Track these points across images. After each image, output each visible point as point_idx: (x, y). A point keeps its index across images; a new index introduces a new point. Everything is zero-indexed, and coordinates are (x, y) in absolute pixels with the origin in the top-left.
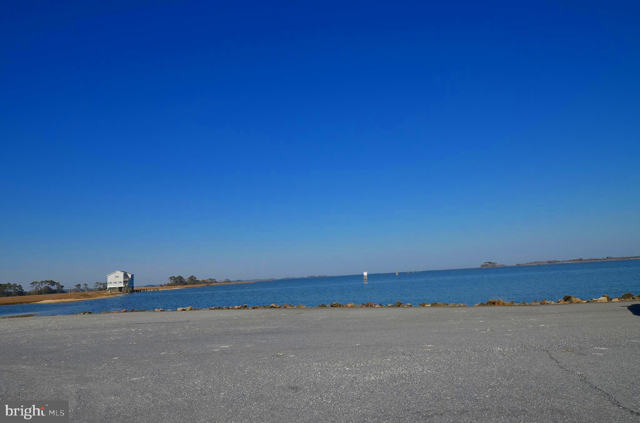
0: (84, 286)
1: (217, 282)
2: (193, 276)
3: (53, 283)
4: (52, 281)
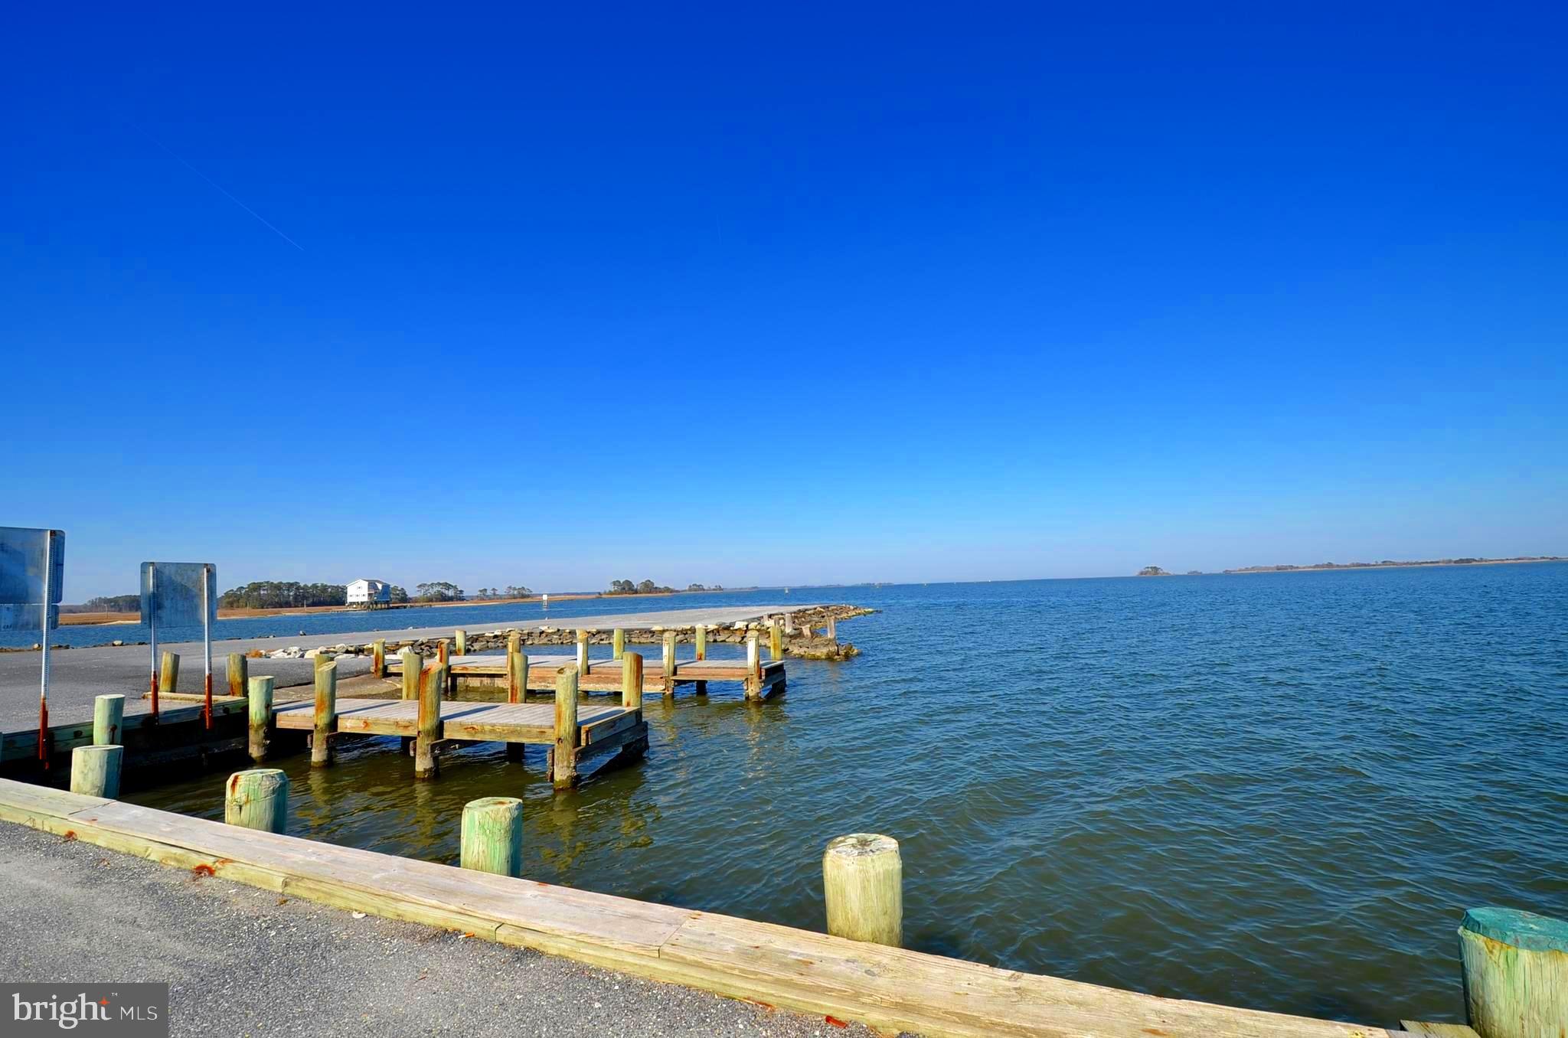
0: (492, 592)
1: (704, 590)
2: (649, 581)
3: (448, 586)
4: (446, 583)
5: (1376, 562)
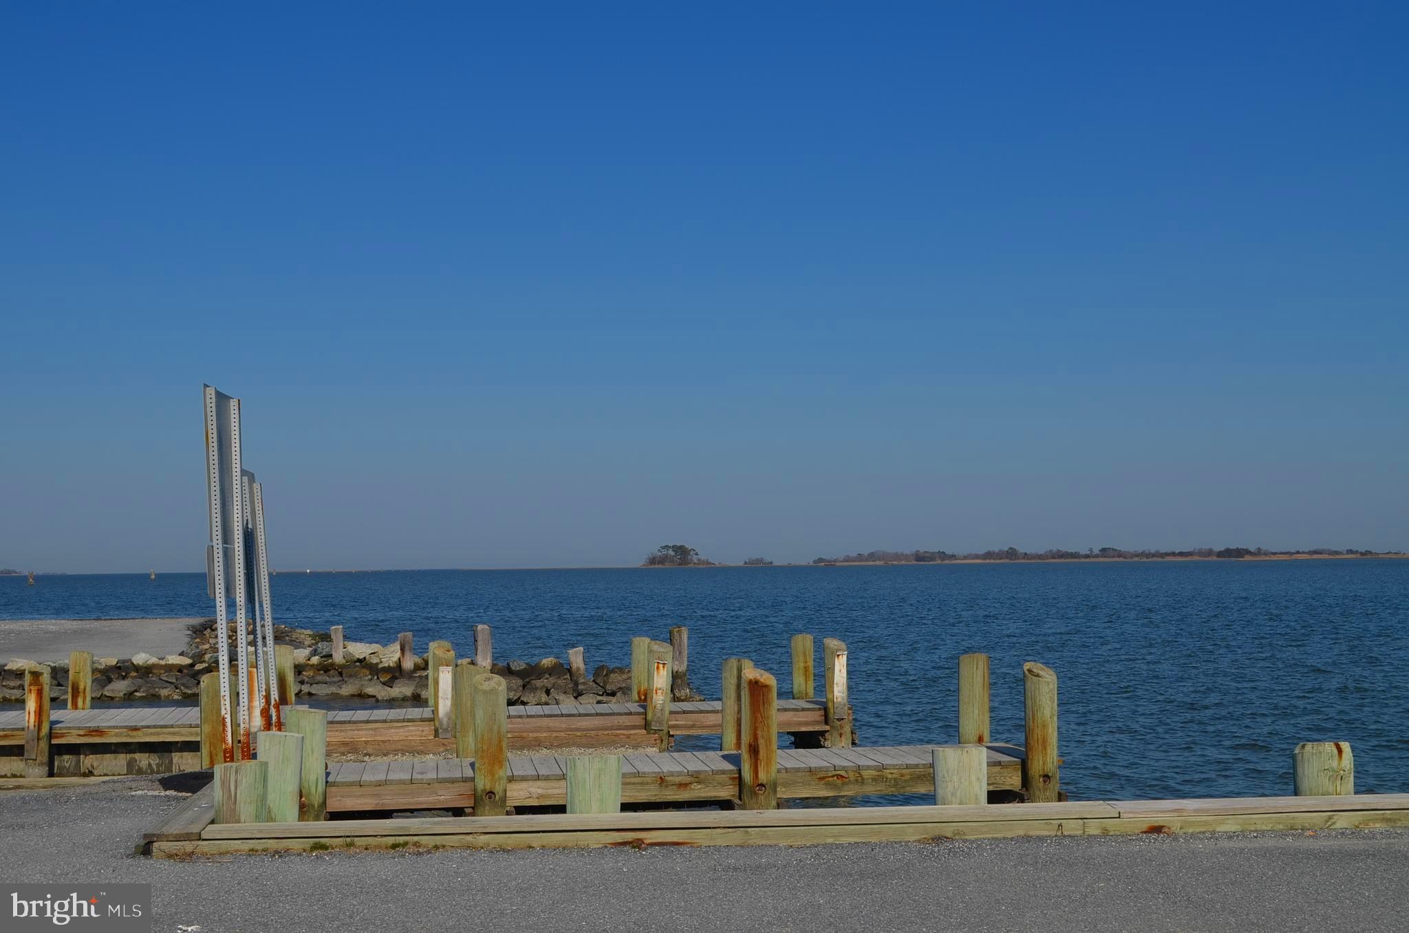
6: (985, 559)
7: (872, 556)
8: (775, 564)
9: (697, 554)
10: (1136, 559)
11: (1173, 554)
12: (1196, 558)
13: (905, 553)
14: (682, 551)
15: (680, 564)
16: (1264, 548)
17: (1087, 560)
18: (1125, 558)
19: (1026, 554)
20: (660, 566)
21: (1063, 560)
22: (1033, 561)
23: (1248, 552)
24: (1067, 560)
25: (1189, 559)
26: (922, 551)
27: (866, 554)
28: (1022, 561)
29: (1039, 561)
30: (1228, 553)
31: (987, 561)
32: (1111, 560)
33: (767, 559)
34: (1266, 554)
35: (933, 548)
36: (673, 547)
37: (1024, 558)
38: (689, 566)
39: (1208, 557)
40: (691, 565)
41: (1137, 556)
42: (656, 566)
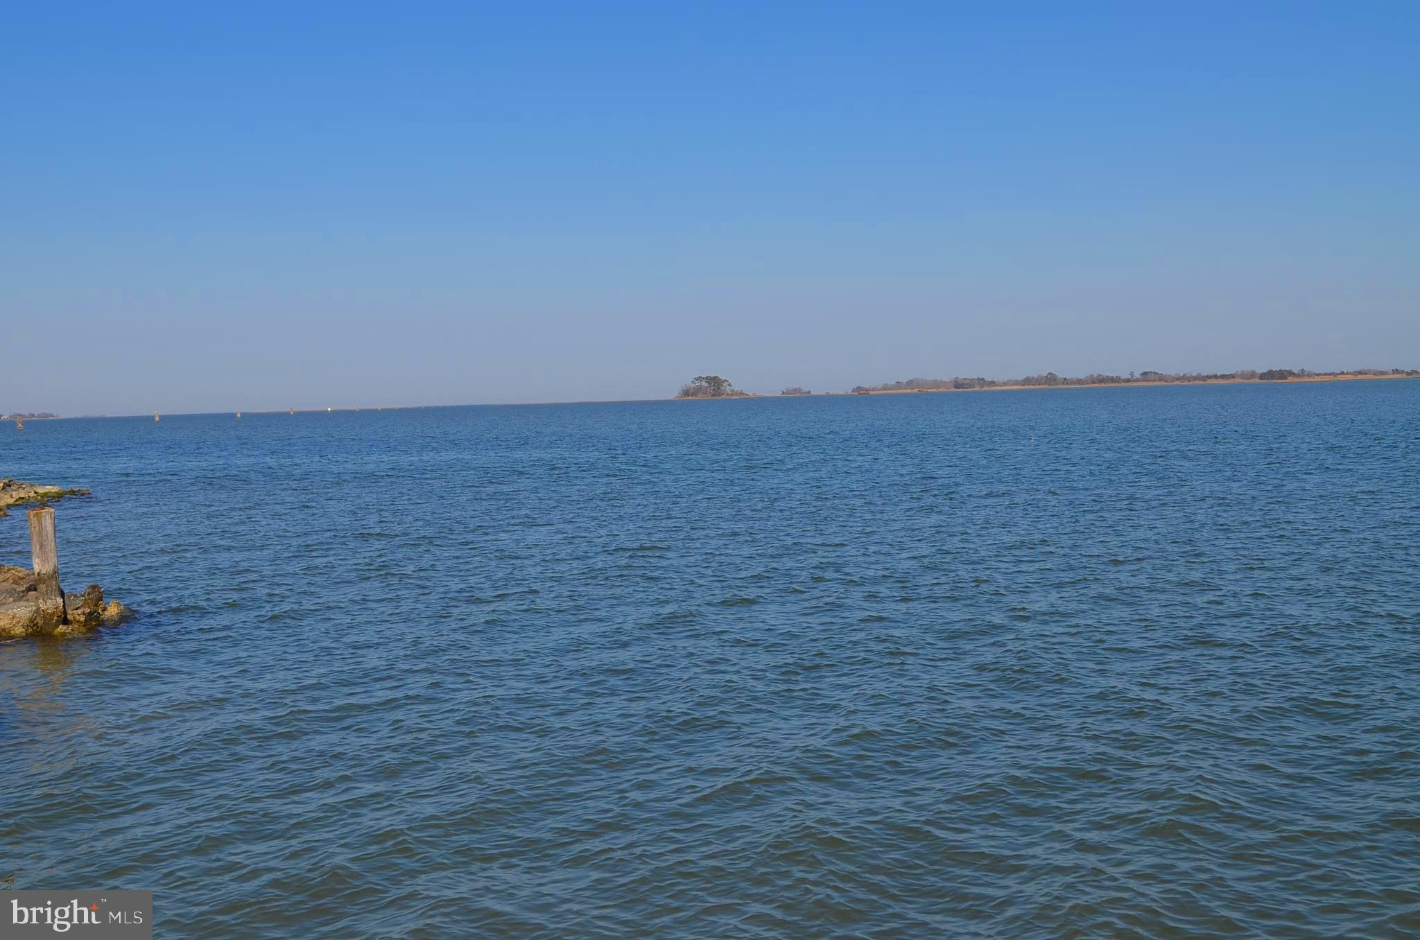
5: (1132, 374)
6: (1023, 385)
7: (910, 384)
8: (813, 393)
9: (730, 385)
10: (1178, 383)
11: (1215, 377)
12: (1238, 380)
13: (944, 380)
14: (715, 382)
15: (713, 395)
16: (1307, 369)
17: (1128, 384)
18: (1167, 382)
19: (1065, 379)
20: (693, 398)
21: (1103, 385)
22: (1073, 386)
23: (1291, 373)
24: (1108, 385)
25: (1231, 381)
26: (961, 377)
27: (905, 381)
28: (1062, 386)
29: (1078, 386)
30: (1270, 375)
31: (1026, 387)
32: (1151, 383)
33: (805, 389)
34: (1309, 375)
35: (973, 375)
36: (707, 378)
37: (1063, 383)
38: (723, 397)
39: (1250, 379)
40: (724, 397)
41: (1178, 379)
42: (690, 398)
